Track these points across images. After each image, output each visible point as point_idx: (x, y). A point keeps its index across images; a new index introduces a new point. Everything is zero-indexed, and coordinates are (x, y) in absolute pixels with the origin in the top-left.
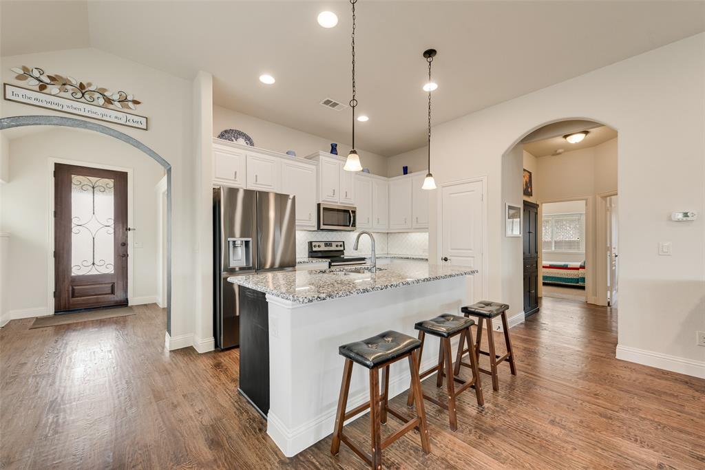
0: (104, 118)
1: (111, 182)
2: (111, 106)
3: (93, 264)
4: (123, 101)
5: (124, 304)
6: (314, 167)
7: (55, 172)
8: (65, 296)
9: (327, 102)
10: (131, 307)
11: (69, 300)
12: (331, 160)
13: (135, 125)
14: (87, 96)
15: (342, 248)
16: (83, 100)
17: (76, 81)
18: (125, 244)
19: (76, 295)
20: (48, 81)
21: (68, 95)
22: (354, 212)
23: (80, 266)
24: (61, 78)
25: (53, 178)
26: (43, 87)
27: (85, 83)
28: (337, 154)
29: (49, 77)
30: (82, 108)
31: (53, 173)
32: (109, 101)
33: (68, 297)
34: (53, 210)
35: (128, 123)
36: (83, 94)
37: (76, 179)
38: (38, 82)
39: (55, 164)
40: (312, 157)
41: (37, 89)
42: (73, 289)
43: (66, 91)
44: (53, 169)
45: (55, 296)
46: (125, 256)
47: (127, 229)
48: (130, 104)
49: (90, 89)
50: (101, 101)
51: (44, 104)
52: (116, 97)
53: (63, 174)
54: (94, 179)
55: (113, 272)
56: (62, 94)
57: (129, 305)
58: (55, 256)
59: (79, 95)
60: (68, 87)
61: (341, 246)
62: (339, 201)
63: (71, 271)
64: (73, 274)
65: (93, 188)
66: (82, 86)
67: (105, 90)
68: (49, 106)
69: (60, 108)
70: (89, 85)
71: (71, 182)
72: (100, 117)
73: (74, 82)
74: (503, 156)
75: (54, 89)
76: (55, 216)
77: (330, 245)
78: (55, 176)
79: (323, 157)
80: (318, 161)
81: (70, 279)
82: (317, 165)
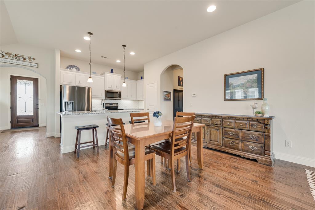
0: (23, 65)
1: (32, 82)
2: (25, 61)
3: (25, 111)
4: (30, 59)
5: (38, 126)
6: (103, 77)
7: (11, 78)
8: (14, 122)
9: (102, 57)
10: (40, 127)
11: (16, 124)
12: (111, 75)
13: (34, 66)
14: (17, 58)
15: (117, 106)
16: (16, 59)
17: (14, 54)
18: (37, 105)
19: (19, 122)
20: (5, 54)
21: (11, 58)
22: (120, 93)
23: (20, 112)
24: (9, 53)
25: (10, 81)
26: (3, 56)
27: (17, 54)
28: (113, 73)
29: (5, 53)
30: (16, 62)
31: (10, 79)
32: (25, 59)
33: (16, 123)
34: (10, 92)
35: (31, 66)
36: (16, 58)
37: (18, 81)
38: (1, 55)
39: (11, 76)
40: (103, 74)
41: (1, 57)
42: (18, 121)
43: (11, 57)
44: (10, 77)
45: (11, 123)
46: (38, 109)
47: (38, 99)
48: (32, 60)
49: (18, 56)
50: (22, 59)
51: (4, 61)
52: (27, 58)
53: (14, 79)
54: (25, 81)
55: (33, 114)
56: (10, 58)
57: (39, 126)
58: (11, 108)
59: (15, 58)
60: (11, 56)
61: (117, 105)
62: (114, 89)
63: (17, 114)
64: (17, 115)
65: (25, 84)
66: (16, 55)
67: (23, 56)
68: (5, 62)
69: (9, 62)
70: (18, 54)
71: (17, 82)
72: (22, 64)
73: (13, 54)
74: (161, 75)
75: (7, 57)
76: (11, 94)
77: (112, 105)
78: (11, 80)
79: (107, 74)
80: (105, 75)
81: (16, 117)
82: (105, 77)
